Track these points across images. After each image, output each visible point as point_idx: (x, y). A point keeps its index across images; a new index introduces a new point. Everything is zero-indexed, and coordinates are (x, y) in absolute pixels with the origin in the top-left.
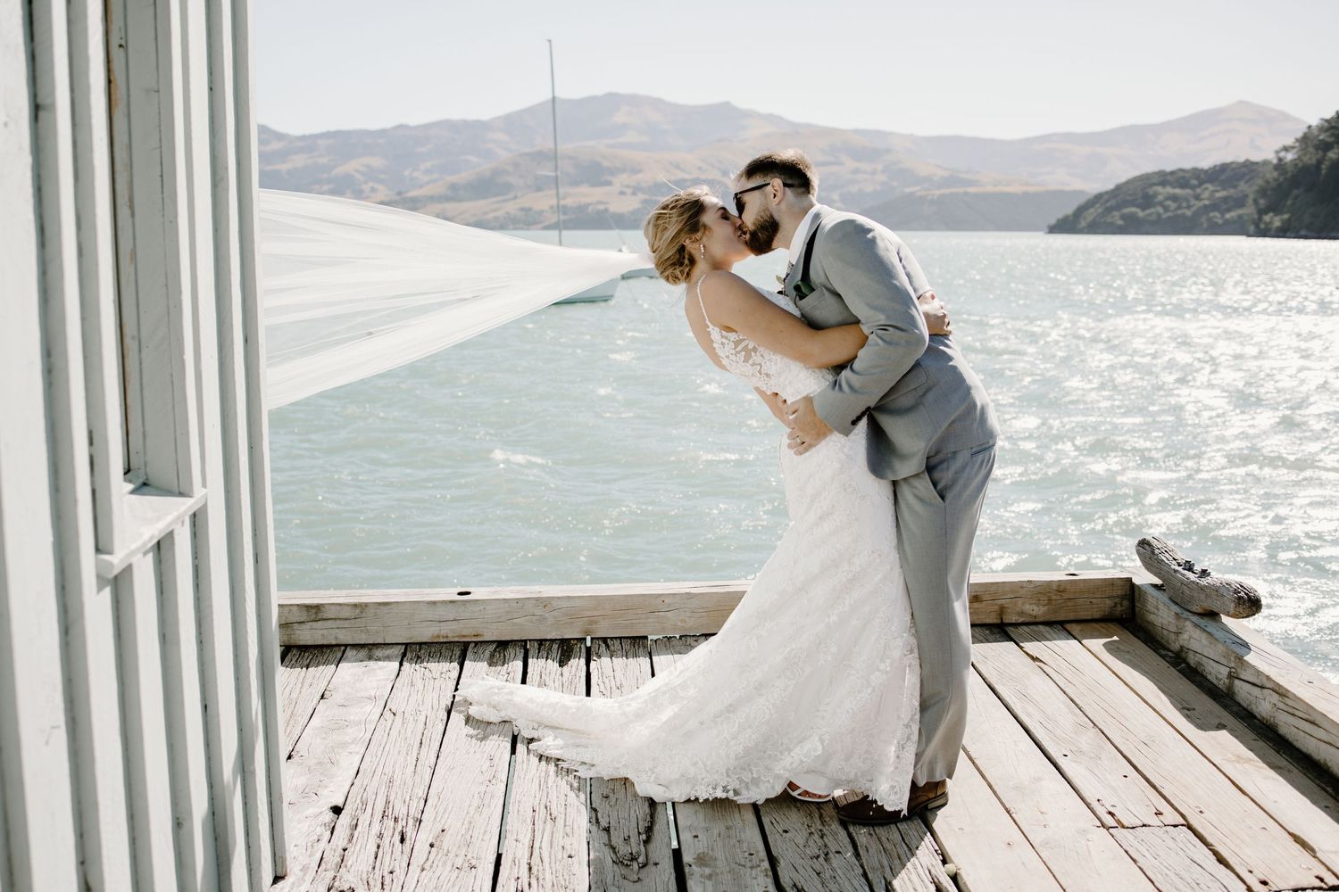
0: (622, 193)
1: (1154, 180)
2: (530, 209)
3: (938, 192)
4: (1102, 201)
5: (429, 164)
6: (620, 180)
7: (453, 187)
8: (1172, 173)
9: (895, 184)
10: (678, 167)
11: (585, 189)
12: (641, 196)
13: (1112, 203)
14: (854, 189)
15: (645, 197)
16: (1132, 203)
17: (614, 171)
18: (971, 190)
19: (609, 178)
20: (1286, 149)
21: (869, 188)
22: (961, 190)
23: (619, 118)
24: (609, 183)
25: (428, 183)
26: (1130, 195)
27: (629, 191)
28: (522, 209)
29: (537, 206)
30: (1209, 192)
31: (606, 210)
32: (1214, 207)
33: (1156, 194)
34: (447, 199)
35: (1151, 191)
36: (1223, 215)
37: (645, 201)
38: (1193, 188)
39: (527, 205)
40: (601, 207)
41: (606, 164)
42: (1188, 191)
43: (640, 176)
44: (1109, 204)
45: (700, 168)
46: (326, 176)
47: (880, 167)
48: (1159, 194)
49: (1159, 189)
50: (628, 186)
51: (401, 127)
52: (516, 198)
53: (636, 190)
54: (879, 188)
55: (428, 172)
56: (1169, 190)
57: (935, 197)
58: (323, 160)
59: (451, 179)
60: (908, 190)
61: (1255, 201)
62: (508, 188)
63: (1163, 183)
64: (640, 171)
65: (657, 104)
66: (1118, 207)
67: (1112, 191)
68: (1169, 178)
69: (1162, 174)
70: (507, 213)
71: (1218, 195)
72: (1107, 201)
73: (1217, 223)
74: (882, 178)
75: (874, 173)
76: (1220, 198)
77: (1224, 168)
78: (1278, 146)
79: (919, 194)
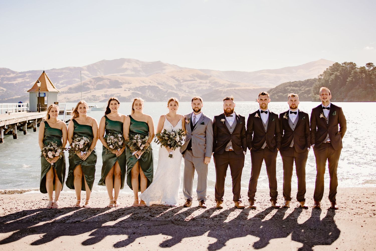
0: (125, 90)
1: (288, 85)
2: (95, 96)
3: (226, 89)
4: (272, 91)
5: (62, 81)
6: (124, 86)
7: (70, 89)
8: (293, 82)
9: (213, 86)
10: (143, 82)
11: (113, 89)
12: (131, 91)
13: (275, 92)
14: (200, 88)
15: (133, 91)
16: (281, 92)
17: (122, 83)
18: (237, 88)
20: (321, 75)
21: (205, 88)
22: (233, 88)
23: (125, 66)
24: (121, 87)
25: (62, 87)
26: (280, 89)
27: (127, 90)
28: (93, 96)
29: (97, 95)
30: (304, 89)
31: (120, 96)
32: (305, 93)
33: (288, 89)
34: (68, 92)
35: (286, 88)
36: (308, 95)
37: (133, 93)
38: (299, 87)
40: (118, 95)
41: (120, 81)
42: (297, 88)
43: (131, 85)
45: (150, 82)
46: (28, 85)
47: (208, 81)
48: (289, 89)
49: (289, 87)
50: (127, 88)
51: (53, 69)
52: (91, 92)
53: (130, 89)
54: (208, 88)
55: (62, 84)
56: (292, 88)
57: (225, 91)
58: (28, 80)
59: (70, 86)
60: (217, 88)
61: (313, 91)
62: (88, 89)
63: (290, 86)
64: (131, 83)
65: (137, 61)
67: (275, 88)
68: (292, 84)
69: (290, 83)
70: (88, 97)
71: (306, 89)
72: (273, 91)
73: (306, 97)
74: (209, 85)
75: (206, 83)
77: (308, 80)
78: (319, 74)
79: (220, 90)
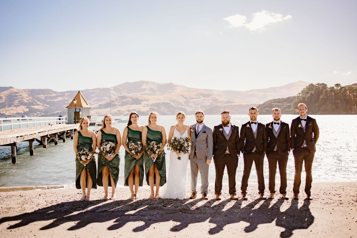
0: (144, 106)
1: (273, 101)
2: (120, 111)
3: (224, 105)
4: (261, 106)
5: (94, 99)
6: (143, 103)
7: (100, 105)
8: (277, 99)
9: (214, 103)
10: (159, 100)
11: (134, 105)
12: (149, 107)
14: (204, 104)
15: (150, 107)
16: (268, 107)
17: (141, 101)
18: (233, 104)
19: (141, 103)
20: (299, 94)
21: (207, 104)
22: (230, 104)
23: (143, 87)
24: (141, 104)
25: (94, 104)
26: (267, 105)
27: (146, 106)
28: (118, 111)
29: (122, 110)
30: (286, 104)
31: (140, 111)
32: (287, 107)
33: (273, 105)
34: (99, 108)
35: (272, 104)
36: (289, 109)
37: (150, 108)
38: (282, 103)
39: (120, 110)
40: (139, 110)
41: (140, 99)
42: (281, 104)
44: (262, 107)
45: (164, 100)
47: (210, 99)
50: (145, 104)
51: (87, 90)
52: (117, 108)
53: (148, 105)
54: (210, 104)
55: (94, 101)
56: (276, 103)
58: (67, 98)
59: (100, 103)
60: (217, 104)
61: (293, 106)
62: (115, 105)
63: (275, 102)
64: (149, 101)
65: (154, 83)
66: (264, 108)
67: (263, 104)
69: (275, 100)
70: (114, 112)
74: (211, 101)
75: (209, 100)
76: (288, 105)
77: (289, 98)
78: (298, 93)
79: (219, 105)
